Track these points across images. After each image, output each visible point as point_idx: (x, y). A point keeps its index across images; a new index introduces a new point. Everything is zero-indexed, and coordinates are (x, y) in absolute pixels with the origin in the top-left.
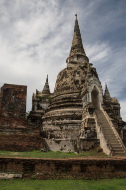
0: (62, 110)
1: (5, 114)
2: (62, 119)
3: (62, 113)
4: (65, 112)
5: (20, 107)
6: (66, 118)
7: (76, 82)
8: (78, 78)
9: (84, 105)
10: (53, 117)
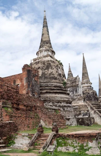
7: (60, 75)
8: (60, 72)
9: (70, 94)
10: (53, 100)
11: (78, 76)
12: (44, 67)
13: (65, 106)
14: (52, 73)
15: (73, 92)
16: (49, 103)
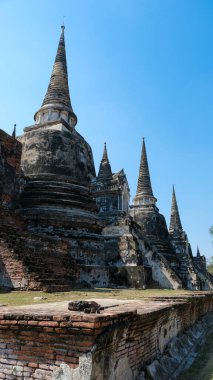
2: (75, 228)
6: (82, 227)
7: (81, 166)
8: (83, 160)
9: (101, 210)
10: (56, 221)
11: (122, 171)
12: (45, 144)
13: (84, 238)
14: (62, 158)
15: (108, 207)
16: (46, 227)
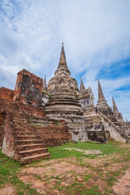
0: (70, 106)
1: (23, 101)
2: (70, 114)
3: (70, 108)
4: (72, 109)
5: (38, 97)
6: (73, 113)
8: (73, 86)
9: (82, 105)
10: (61, 111)
12: (57, 81)
13: (74, 118)
14: (64, 86)
15: (85, 104)
16: (58, 114)
